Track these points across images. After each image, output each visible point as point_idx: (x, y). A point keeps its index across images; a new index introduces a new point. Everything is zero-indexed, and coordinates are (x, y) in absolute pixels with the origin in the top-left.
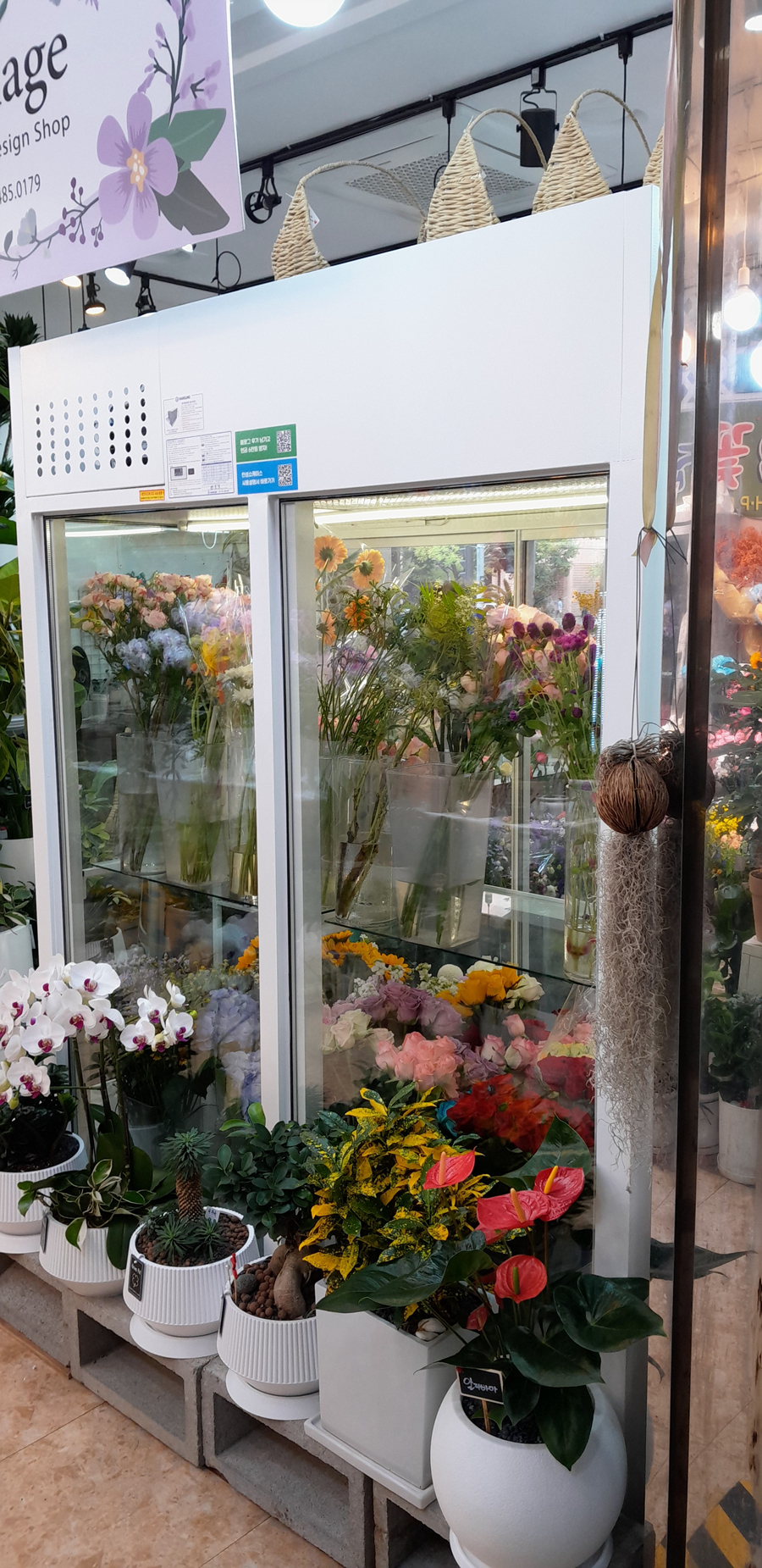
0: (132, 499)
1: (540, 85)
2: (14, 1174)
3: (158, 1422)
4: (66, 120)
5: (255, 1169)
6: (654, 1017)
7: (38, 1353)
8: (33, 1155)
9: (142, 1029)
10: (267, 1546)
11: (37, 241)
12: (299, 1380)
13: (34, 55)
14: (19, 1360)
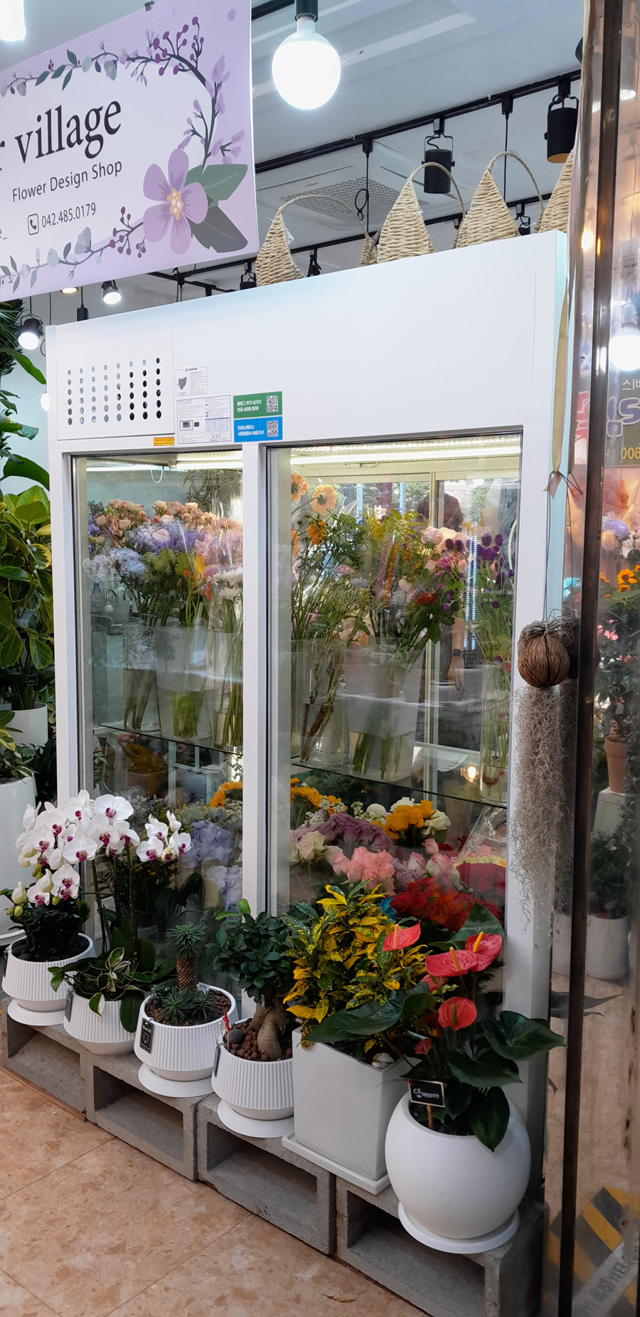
0: (148, 444)
1: (440, 131)
2: (41, 963)
3: (160, 1149)
4: (118, 165)
5: (245, 947)
6: (557, 820)
7: (58, 1103)
8: (54, 949)
9: (153, 845)
10: (252, 1235)
11: (91, 251)
12: (278, 1107)
13: (93, 115)
14: (43, 1109)
